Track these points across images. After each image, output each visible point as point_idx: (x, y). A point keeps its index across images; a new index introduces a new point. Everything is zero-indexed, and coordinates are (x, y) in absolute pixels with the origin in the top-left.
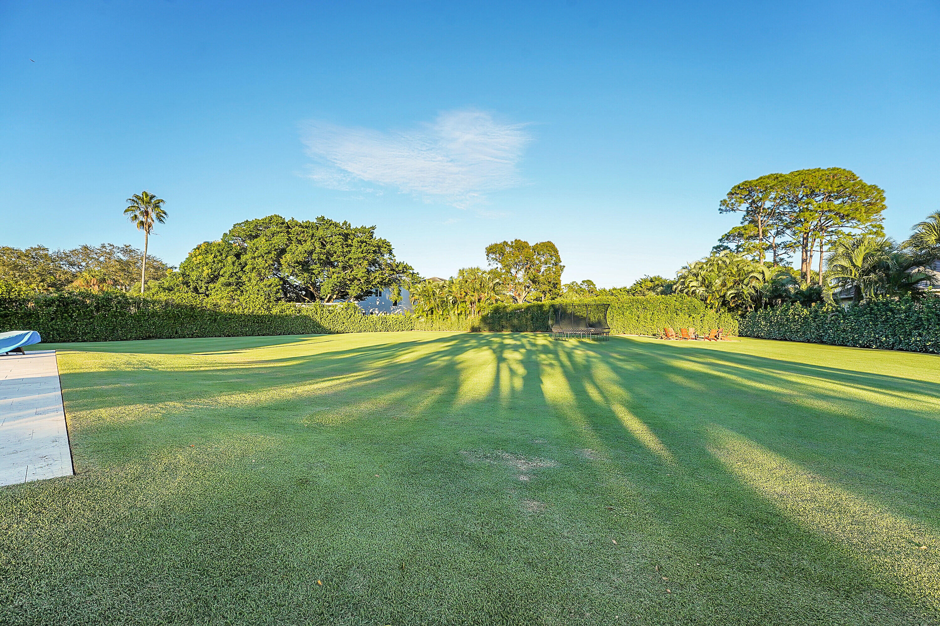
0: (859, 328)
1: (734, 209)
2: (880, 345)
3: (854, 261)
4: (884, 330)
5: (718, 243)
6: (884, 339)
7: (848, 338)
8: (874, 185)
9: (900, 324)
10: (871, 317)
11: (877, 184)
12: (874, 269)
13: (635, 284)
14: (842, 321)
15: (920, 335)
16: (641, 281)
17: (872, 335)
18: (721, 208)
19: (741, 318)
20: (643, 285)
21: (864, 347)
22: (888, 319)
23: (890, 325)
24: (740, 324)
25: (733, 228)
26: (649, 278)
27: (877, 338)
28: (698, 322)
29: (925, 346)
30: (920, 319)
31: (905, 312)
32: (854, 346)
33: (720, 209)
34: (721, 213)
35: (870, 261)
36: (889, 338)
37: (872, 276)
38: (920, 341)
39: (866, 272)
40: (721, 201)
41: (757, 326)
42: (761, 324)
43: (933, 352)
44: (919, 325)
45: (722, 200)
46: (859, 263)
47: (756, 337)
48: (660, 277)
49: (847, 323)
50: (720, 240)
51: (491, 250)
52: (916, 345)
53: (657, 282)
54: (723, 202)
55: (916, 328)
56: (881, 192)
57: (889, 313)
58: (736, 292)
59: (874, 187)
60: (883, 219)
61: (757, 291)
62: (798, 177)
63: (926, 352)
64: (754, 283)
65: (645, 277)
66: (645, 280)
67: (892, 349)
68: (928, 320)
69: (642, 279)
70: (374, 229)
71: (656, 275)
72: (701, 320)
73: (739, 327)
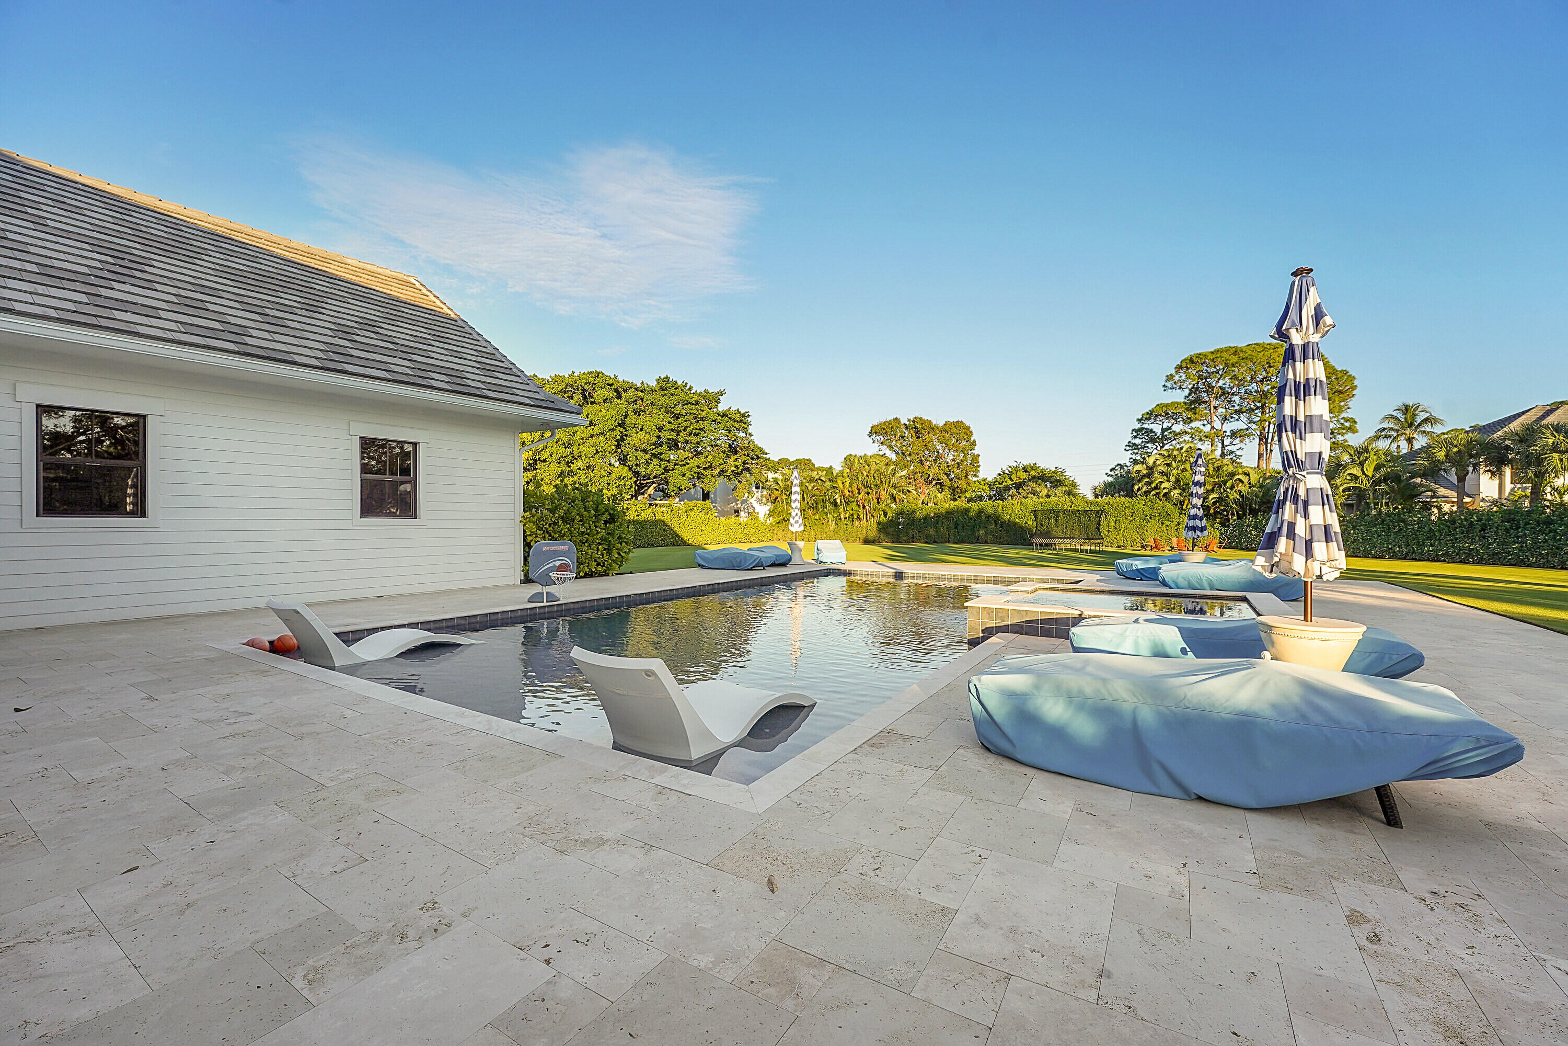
0: (1370, 539)
1: (1183, 387)
2: (1393, 556)
3: (1365, 470)
4: (1397, 541)
5: (1138, 426)
6: (1398, 549)
7: (1359, 549)
8: (1345, 370)
9: (1413, 534)
10: (1383, 528)
11: (1348, 370)
12: (1385, 479)
13: (1000, 475)
14: (1352, 532)
15: (1432, 545)
16: (1010, 469)
17: (1385, 545)
18: (1166, 384)
19: (1222, 526)
20: (1013, 477)
21: (1376, 558)
22: (1401, 529)
23: (1404, 536)
24: (1222, 534)
25: (1158, 405)
26: (1021, 465)
27: (1390, 549)
28: (1173, 531)
29: (1437, 555)
30: (1431, 530)
31: (1418, 524)
32: (1365, 557)
33: (1164, 386)
34: (1165, 390)
35: (1383, 471)
36: (1402, 548)
37: (1383, 486)
38: (1432, 551)
39: (1377, 483)
40: (1167, 376)
41: (1245, 535)
42: (1251, 535)
43: (1444, 561)
44: (1431, 535)
45: (1168, 374)
46: (1370, 473)
47: (1244, 549)
48: (1037, 466)
49: (1358, 534)
50: (1139, 420)
51: (875, 431)
52: (1429, 554)
53: (1033, 473)
54: (1170, 378)
55: (1428, 538)
56: (1352, 378)
57: (1402, 524)
58: (1218, 496)
59: (1345, 372)
60: (1348, 408)
61: (1242, 496)
62: (1263, 353)
63: (1438, 560)
64: (1240, 487)
65: (1015, 464)
66: (1016, 469)
67: (1405, 558)
68: (1439, 531)
69: (1010, 467)
70: (722, 395)
71: (1032, 462)
72: (1177, 529)
73: (1220, 538)
